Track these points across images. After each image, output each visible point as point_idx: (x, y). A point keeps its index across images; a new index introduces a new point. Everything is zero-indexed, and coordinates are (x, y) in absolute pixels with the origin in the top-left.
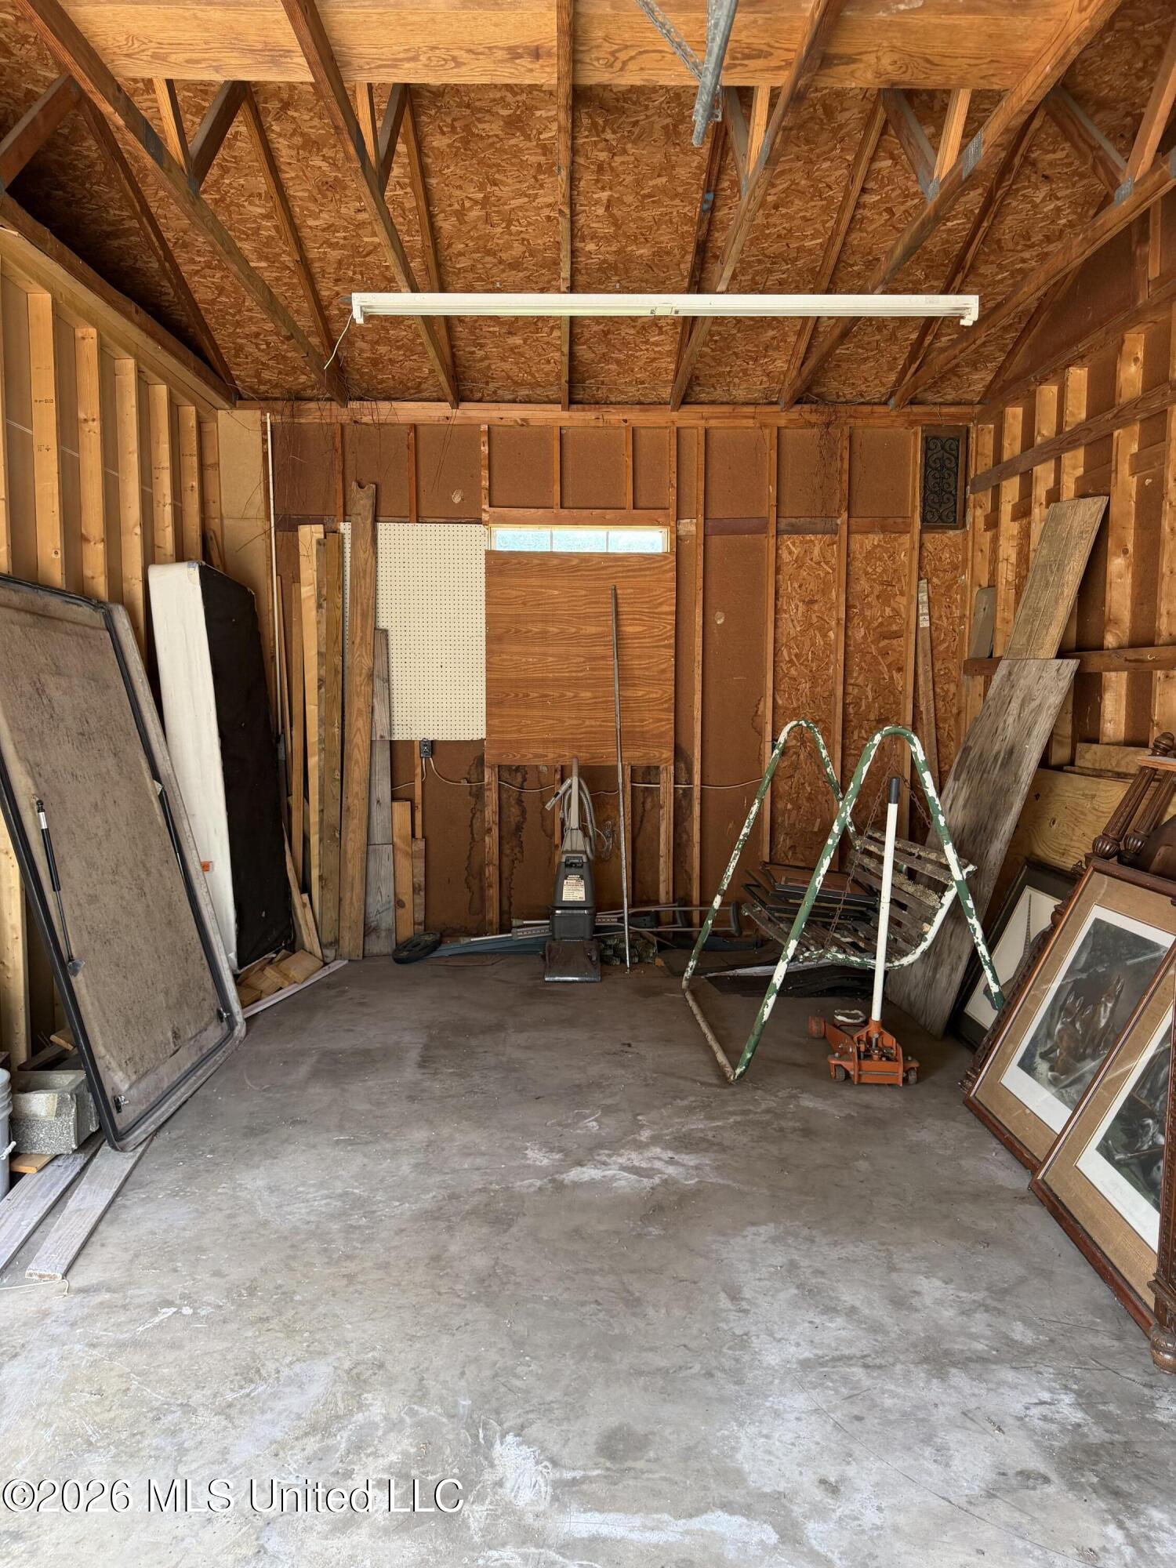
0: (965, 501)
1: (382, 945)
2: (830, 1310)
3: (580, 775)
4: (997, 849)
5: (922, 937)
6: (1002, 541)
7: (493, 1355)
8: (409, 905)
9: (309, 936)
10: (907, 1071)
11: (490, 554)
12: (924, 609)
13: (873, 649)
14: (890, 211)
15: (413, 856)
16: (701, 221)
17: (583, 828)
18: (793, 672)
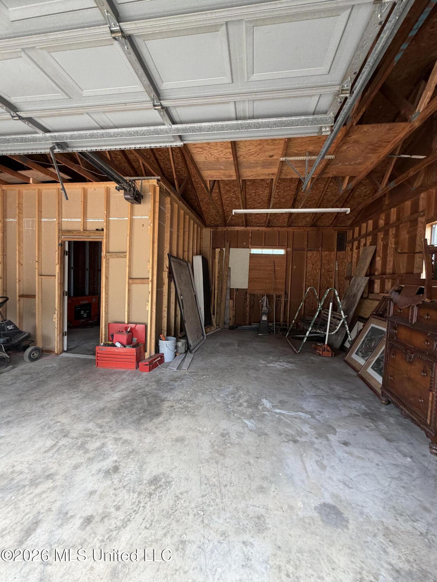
0: (346, 246)
1: (227, 326)
2: (318, 389)
3: (266, 296)
4: (351, 314)
5: (336, 329)
6: (354, 253)
7: (259, 388)
8: (232, 319)
9: (214, 324)
10: (332, 354)
11: (250, 254)
12: (337, 266)
13: (326, 274)
14: (332, 192)
15: (233, 310)
16: (295, 195)
17: (266, 306)
18: (309, 278)
